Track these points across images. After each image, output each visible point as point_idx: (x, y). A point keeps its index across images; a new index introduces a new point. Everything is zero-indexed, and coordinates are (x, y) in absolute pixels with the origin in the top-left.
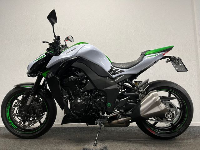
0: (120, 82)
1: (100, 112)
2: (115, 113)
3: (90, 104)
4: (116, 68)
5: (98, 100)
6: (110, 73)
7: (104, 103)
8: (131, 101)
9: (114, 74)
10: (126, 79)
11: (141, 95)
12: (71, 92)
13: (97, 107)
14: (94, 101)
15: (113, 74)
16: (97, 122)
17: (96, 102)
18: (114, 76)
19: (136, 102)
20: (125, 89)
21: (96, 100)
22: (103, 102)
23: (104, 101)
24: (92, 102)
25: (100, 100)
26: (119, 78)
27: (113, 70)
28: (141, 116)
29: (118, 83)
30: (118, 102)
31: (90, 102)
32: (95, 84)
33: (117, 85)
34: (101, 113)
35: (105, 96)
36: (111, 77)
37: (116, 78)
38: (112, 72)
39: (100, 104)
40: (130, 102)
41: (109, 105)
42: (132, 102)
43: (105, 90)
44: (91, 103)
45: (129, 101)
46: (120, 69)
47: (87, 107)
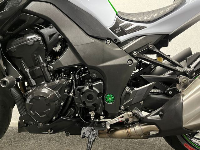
0: (135, 51)
1: (90, 113)
2: (123, 117)
3: (69, 96)
4: (126, 22)
5: (87, 88)
6: (115, 32)
7: (99, 95)
8: (156, 91)
9: (123, 33)
10: (147, 45)
11: (182, 79)
12: (28, 71)
13: (84, 103)
14: (78, 90)
15: (120, 34)
16: (84, 133)
17: (83, 93)
18: (122, 39)
19: (166, 94)
20: (141, 68)
21: (83, 88)
22: (98, 92)
23: (99, 90)
24: (74, 92)
25: (91, 87)
26: (131, 43)
27: (120, 25)
28: (184, 126)
29: (131, 54)
30: (128, 93)
31: (68, 93)
32: (81, 54)
33: (128, 57)
34: (92, 114)
35: (102, 80)
36: (116, 40)
37: (126, 42)
38: (118, 30)
39: (90, 97)
40: (154, 93)
41: (110, 98)
42: (158, 92)
43: (103, 66)
44: (71, 94)
45: (153, 91)
46: (135, 25)
47: (62, 104)
